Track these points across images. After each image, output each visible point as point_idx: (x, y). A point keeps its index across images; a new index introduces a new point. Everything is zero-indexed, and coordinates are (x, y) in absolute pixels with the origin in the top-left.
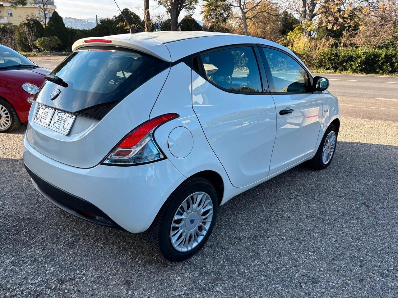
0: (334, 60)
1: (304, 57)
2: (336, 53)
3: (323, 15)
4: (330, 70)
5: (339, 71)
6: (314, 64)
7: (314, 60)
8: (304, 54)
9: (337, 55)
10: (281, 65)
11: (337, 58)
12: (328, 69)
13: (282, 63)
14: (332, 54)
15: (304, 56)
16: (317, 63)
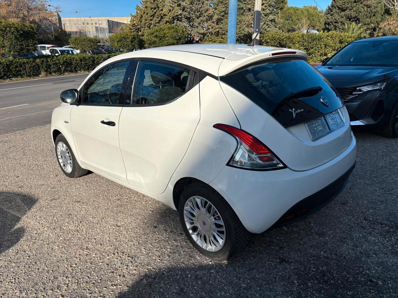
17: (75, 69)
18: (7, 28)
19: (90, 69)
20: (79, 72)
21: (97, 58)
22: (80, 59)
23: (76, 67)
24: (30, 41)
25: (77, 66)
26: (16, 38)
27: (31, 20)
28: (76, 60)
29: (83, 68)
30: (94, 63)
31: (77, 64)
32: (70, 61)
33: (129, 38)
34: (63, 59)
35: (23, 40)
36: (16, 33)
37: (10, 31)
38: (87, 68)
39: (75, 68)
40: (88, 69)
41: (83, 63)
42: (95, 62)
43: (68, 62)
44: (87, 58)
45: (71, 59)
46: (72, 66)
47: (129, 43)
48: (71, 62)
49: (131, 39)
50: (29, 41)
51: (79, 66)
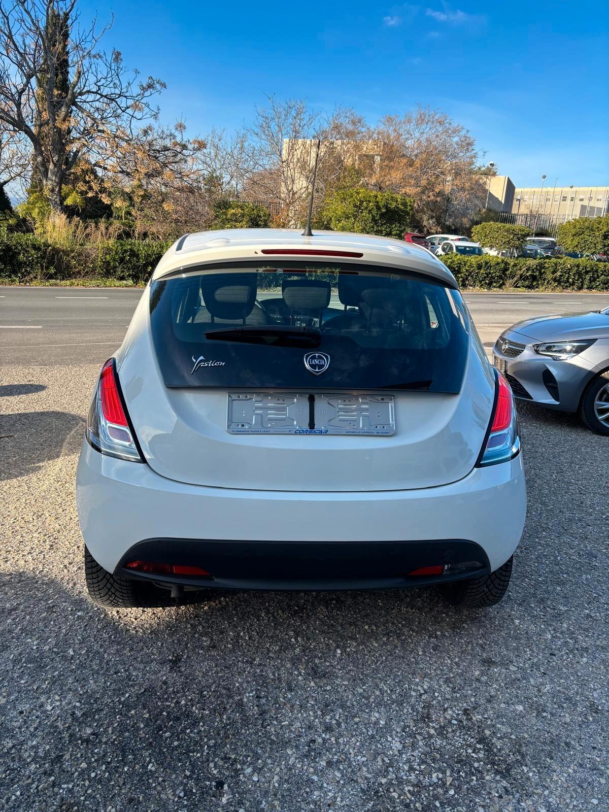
0: (130, 261)
1: (73, 257)
2: (131, 250)
3: (92, 178)
4: (126, 280)
5: (143, 282)
6: (94, 270)
7: (92, 263)
8: (72, 251)
9: (134, 254)
10: (26, 271)
11: (135, 259)
12: (122, 278)
13: (28, 265)
14: (126, 251)
15: (73, 255)
16: (100, 267)
17: (463, 281)
18: (363, 202)
19: (495, 284)
20: (471, 288)
21: (513, 266)
22: (478, 264)
23: (467, 279)
24: (396, 226)
25: (469, 275)
26: (373, 219)
27: (437, 190)
28: (471, 266)
29: (480, 282)
30: (505, 275)
31: (471, 273)
32: (457, 267)
33: (601, 230)
34: (447, 261)
35: (384, 224)
36: (374, 212)
37: (366, 208)
38: (487, 282)
39: (464, 279)
40: (490, 284)
41: (482, 271)
42: (508, 272)
43: (454, 268)
44: (493, 263)
45: (460, 263)
46: (459, 275)
47: (599, 240)
48: (459, 269)
49: (605, 232)
50: (394, 226)
51: (472, 276)
